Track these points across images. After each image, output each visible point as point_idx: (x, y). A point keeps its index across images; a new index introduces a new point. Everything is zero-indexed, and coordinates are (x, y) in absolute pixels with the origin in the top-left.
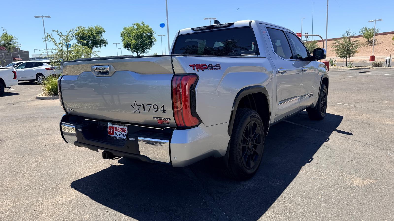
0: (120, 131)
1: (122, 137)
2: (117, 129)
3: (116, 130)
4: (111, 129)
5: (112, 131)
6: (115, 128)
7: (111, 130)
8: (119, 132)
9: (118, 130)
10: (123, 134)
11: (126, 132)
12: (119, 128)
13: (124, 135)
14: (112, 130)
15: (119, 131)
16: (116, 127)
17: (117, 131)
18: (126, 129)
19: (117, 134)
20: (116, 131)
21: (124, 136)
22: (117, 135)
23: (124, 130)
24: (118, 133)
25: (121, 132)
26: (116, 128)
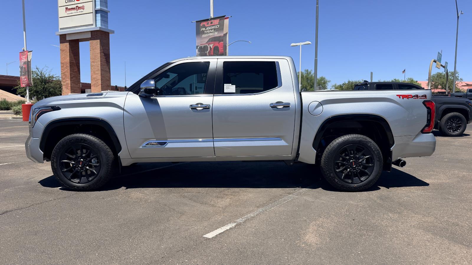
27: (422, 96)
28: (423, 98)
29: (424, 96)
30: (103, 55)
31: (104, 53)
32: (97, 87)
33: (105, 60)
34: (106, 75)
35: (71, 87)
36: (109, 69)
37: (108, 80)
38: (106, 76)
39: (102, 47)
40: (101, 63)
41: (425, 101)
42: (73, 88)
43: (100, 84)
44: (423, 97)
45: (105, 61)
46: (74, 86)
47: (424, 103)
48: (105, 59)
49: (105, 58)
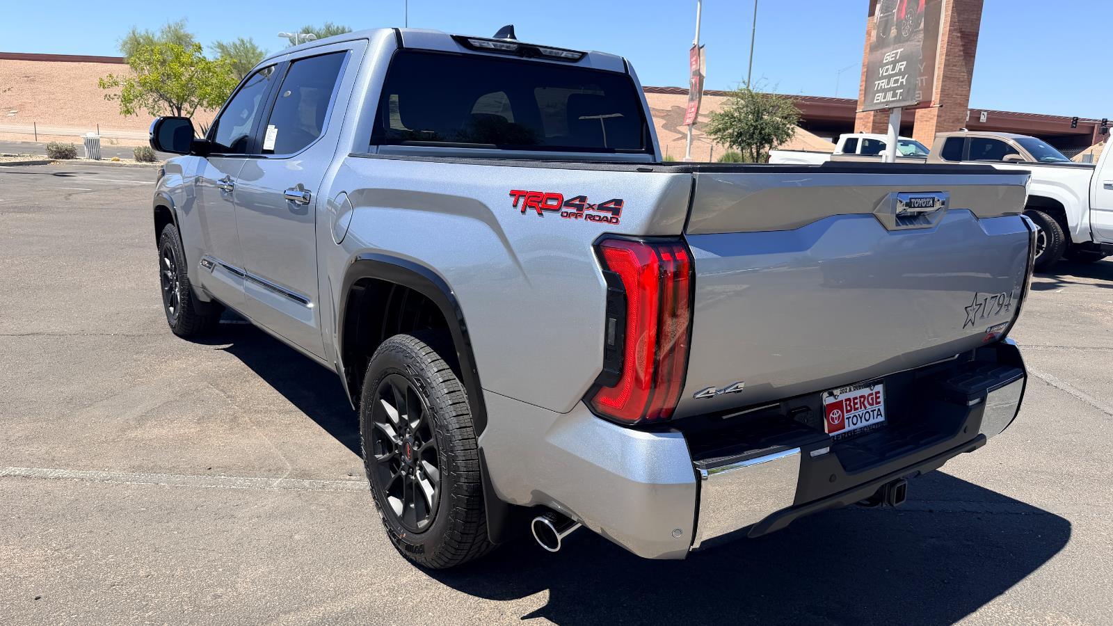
0: (861, 408)
1: (872, 421)
2: (851, 406)
3: (849, 408)
4: (835, 411)
5: (839, 416)
6: (846, 404)
7: (834, 416)
8: (860, 410)
9: (856, 406)
10: (871, 413)
11: (879, 403)
12: (856, 398)
13: (876, 413)
14: (837, 415)
15: (857, 409)
16: (846, 400)
17: (853, 411)
18: (879, 392)
19: (855, 419)
20: (850, 411)
21: (875, 417)
22: (855, 422)
23: (872, 399)
24: (857, 414)
25: (865, 407)
26: (848, 402)
27: (602, 207)
28: (601, 220)
29: (609, 209)
30: (958, 37)
31: (961, 32)
32: (928, 123)
33: (960, 51)
34: (956, 92)
35: (874, 122)
36: (970, 73)
37: (960, 103)
38: (956, 94)
39: (959, 15)
40: (948, 58)
41: (606, 237)
42: (877, 125)
43: (934, 116)
44: (602, 214)
45: (962, 53)
46: (882, 121)
47: (602, 245)
48: (962, 49)
49: (963, 45)
